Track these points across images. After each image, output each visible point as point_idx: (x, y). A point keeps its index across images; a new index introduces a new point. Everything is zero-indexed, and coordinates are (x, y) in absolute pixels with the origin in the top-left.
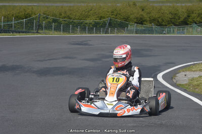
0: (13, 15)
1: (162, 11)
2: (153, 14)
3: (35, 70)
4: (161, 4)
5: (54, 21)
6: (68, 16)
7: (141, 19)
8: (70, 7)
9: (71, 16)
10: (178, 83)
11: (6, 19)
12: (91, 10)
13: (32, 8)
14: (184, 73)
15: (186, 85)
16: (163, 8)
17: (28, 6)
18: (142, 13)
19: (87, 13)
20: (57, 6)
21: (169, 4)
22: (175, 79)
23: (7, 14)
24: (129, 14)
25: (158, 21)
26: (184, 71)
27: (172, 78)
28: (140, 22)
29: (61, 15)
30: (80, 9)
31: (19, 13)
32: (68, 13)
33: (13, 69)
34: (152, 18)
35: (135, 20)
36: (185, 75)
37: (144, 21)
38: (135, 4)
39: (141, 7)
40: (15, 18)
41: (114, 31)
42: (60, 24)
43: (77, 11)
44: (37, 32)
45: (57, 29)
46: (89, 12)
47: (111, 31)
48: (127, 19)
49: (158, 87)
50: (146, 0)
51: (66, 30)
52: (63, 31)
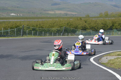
0: (9, 27)
1: (97, 23)
2: (91, 24)
3: (19, 57)
4: (97, 19)
5: (34, 30)
7: (85, 27)
8: (42, 21)
9: (43, 27)
10: (102, 62)
11: (5, 29)
12: (55, 23)
13: (20, 22)
14: (106, 57)
15: (106, 63)
16: (98, 21)
17: (18, 21)
18: (85, 24)
19: (52, 25)
20: (35, 21)
21: (101, 19)
23: (5, 26)
24: (78, 25)
25: (95, 29)
26: (106, 56)
27: (99, 60)
28: (84, 29)
29: (37, 26)
30: (49, 22)
31: (12, 26)
32: (42, 25)
33: (7, 56)
34: (91, 27)
35: (81, 28)
36: (107, 58)
37: (86, 29)
38: (81, 19)
39: (85, 20)
40: (10, 29)
41: (69, 35)
42: (37, 31)
43: (47, 24)
44: (22, 36)
45: (35, 34)
46: (54, 24)
47: (67, 35)
48: (76, 28)
49: (90, 65)
50: (88, 16)
51: (40, 34)
52: (39, 35)
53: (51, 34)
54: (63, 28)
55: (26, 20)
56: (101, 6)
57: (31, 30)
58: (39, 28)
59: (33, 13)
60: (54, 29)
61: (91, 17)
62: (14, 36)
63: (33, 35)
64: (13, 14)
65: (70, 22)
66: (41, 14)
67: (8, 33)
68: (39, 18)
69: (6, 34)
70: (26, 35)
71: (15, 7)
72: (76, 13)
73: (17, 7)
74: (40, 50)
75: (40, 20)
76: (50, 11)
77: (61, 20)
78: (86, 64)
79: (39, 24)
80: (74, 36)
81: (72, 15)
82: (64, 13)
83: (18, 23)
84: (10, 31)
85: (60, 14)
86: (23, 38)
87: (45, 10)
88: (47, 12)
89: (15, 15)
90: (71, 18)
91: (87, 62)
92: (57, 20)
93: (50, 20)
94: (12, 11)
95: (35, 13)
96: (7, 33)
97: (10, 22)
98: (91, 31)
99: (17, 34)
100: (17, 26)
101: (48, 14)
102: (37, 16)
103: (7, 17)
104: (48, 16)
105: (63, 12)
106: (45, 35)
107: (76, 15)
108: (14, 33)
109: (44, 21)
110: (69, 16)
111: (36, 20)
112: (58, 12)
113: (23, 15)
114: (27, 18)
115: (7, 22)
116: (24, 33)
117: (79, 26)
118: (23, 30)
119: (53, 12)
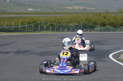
0: (26, 22)
1: (117, 19)
2: (111, 20)
3: (37, 52)
4: (116, 15)
5: (51, 25)
6: (59, 22)
7: (104, 23)
8: (61, 17)
9: (61, 22)
10: (121, 59)
11: (22, 24)
13: (38, 18)
16: (117, 17)
17: (35, 16)
18: (104, 20)
19: (70, 20)
20: (53, 17)
21: (121, 15)
22: (120, 57)
23: (22, 21)
24: (96, 20)
25: (114, 25)
27: (118, 57)
28: (103, 25)
29: (55, 21)
30: (67, 18)
31: (30, 21)
32: (60, 20)
33: (24, 52)
34: (111, 23)
35: (100, 24)
37: (105, 25)
38: (100, 14)
39: (104, 16)
40: (27, 24)
41: (87, 31)
42: (54, 27)
43: (65, 19)
44: (40, 31)
45: (53, 30)
46: (72, 19)
47: (85, 31)
48: (95, 23)
49: (109, 62)
50: (107, 12)
51: (58, 30)
52: (56, 31)
53: (69, 30)
54: (82, 24)
55: (44, 15)
56: (120, 2)
57: (49, 25)
58: (57, 23)
59: (51, 8)
60: (72, 25)
61: (111, 13)
62: (32, 32)
63: (51, 31)
64: (30, 9)
65: (88, 18)
66: (59, 9)
67: (26, 28)
68: (57, 13)
69: (23, 30)
70: (44, 31)
71: (33, 2)
72: (95, 9)
73: (35, 2)
74: (58, 46)
75: (58, 15)
76: (69, 6)
77: (80, 15)
78: (105, 60)
79: (56, 19)
80: (92, 32)
81: (91, 10)
82: (83, 9)
83: (36, 18)
84: (27, 27)
85: (79, 9)
86: (40, 33)
87: (63, 6)
88: (65, 7)
89: (32, 10)
90: (90, 13)
91: (106, 59)
92: (75, 15)
93: (68, 15)
94: (30, 6)
95: (53, 8)
96: (24, 28)
97: (27, 17)
98: (110, 27)
99: (34, 30)
100: (34, 21)
101: (66, 9)
102: (55, 11)
103: (25, 12)
104: (66, 12)
105: (81, 8)
106: (63, 31)
107: (95, 10)
108: (32, 28)
109: (62, 16)
110: (87, 12)
111: (54, 15)
112: (76, 8)
113: (41, 10)
114: (44, 13)
115: (24, 17)
116: (42, 29)
117: (98, 22)
118: (41, 25)
119: (71, 8)
